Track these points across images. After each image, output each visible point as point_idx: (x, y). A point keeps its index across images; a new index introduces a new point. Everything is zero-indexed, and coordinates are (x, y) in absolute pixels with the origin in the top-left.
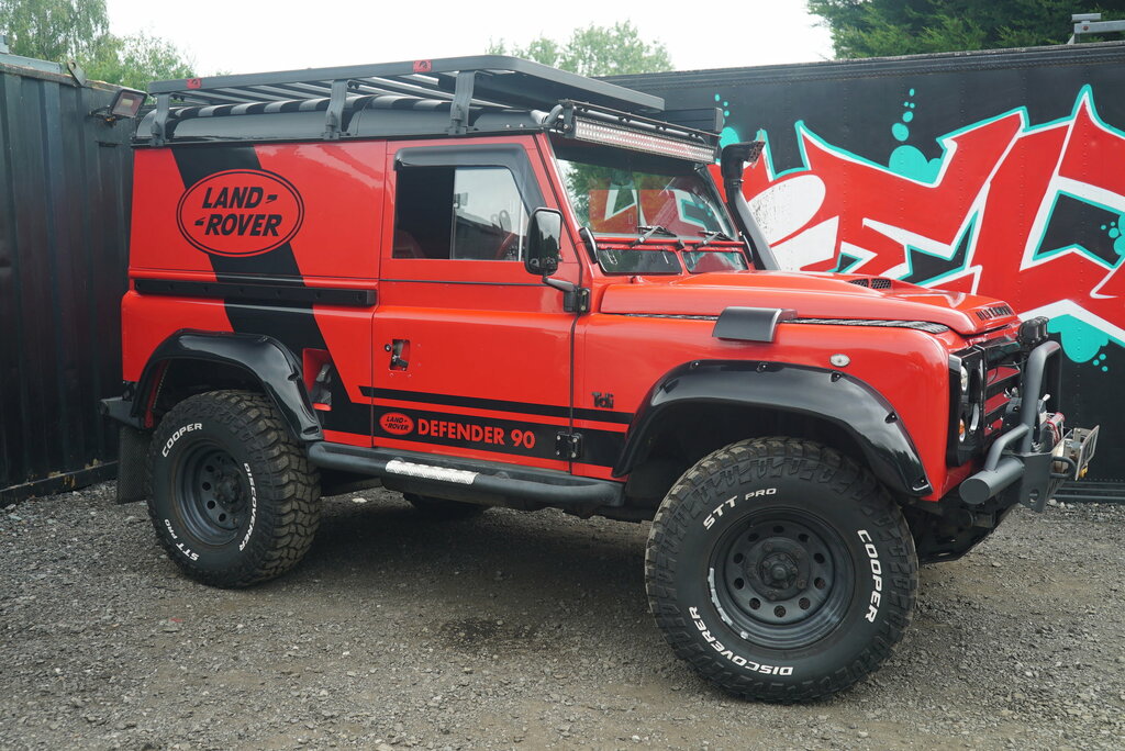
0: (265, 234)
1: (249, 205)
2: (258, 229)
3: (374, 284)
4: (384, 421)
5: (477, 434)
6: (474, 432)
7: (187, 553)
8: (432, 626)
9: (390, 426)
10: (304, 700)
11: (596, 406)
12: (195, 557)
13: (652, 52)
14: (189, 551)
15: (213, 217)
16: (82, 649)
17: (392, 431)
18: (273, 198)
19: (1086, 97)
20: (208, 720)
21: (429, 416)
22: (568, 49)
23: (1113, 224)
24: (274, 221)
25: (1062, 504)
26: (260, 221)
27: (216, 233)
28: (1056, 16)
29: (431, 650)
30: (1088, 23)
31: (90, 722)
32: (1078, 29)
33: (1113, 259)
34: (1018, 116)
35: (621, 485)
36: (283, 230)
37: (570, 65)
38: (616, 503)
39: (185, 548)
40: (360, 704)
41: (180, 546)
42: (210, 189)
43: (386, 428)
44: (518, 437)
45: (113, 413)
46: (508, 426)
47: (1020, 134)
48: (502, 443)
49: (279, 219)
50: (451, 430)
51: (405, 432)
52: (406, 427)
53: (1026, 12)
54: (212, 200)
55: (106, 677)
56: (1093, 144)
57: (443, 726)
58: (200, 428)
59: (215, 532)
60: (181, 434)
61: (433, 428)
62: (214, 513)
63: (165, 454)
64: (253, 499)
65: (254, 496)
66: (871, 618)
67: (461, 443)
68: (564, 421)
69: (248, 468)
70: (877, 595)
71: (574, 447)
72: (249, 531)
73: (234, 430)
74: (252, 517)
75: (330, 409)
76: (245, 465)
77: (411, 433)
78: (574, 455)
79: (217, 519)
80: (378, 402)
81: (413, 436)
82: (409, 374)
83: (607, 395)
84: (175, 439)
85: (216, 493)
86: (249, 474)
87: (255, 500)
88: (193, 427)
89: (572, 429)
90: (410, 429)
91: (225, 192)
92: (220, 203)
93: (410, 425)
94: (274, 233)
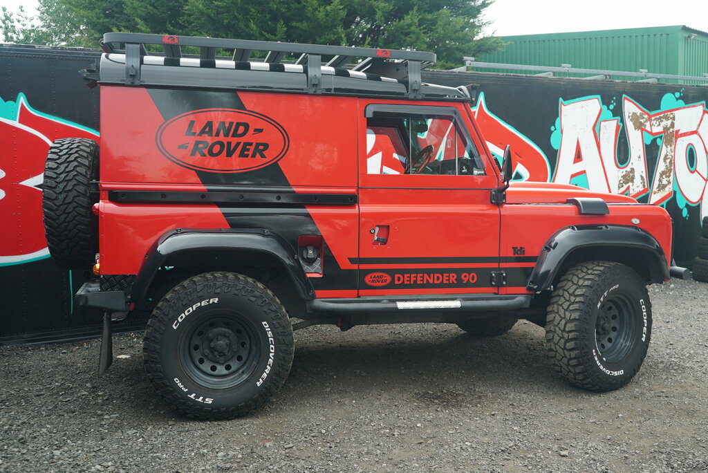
0: (254, 156)
1: (235, 135)
2: (245, 153)
3: (354, 190)
4: (368, 279)
5: (438, 278)
6: (436, 278)
7: (200, 399)
9: (372, 281)
11: (514, 254)
12: (209, 401)
14: (201, 398)
15: (197, 143)
17: (374, 284)
18: (259, 131)
19: (482, 98)
21: (403, 272)
24: (261, 147)
26: (248, 147)
27: (202, 155)
32: (468, 63)
35: (530, 296)
36: (271, 154)
38: (528, 306)
39: (197, 397)
41: (192, 396)
42: (192, 122)
43: (370, 283)
44: (466, 278)
45: (90, 303)
46: (459, 272)
48: (455, 282)
50: (419, 279)
51: (384, 284)
52: (386, 280)
54: (196, 129)
56: (485, 121)
58: (216, 302)
59: (215, 380)
60: (194, 309)
61: (406, 279)
62: (206, 366)
63: (175, 328)
64: (271, 346)
65: (272, 344)
66: (643, 339)
67: (428, 286)
68: (495, 265)
69: (265, 325)
70: (645, 329)
71: (504, 278)
72: (266, 370)
73: (253, 299)
74: (270, 359)
75: (321, 276)
76: (263, 323)
77: (389, 284)
78: (504, 283)
79: (209, 371)
80: (363, 267)
81: (392, 286)
82: (388, 247)
83: (521, 248)
84: (187, 314)
85: (207, 351)
86: (267, 329)
87: (273, 347)
88: (209, 302)
89: (499, 269)
90: (388, 281)
91: (210, 124)
92: (205, 133)
93: (389, 279)
94: (263, 156)
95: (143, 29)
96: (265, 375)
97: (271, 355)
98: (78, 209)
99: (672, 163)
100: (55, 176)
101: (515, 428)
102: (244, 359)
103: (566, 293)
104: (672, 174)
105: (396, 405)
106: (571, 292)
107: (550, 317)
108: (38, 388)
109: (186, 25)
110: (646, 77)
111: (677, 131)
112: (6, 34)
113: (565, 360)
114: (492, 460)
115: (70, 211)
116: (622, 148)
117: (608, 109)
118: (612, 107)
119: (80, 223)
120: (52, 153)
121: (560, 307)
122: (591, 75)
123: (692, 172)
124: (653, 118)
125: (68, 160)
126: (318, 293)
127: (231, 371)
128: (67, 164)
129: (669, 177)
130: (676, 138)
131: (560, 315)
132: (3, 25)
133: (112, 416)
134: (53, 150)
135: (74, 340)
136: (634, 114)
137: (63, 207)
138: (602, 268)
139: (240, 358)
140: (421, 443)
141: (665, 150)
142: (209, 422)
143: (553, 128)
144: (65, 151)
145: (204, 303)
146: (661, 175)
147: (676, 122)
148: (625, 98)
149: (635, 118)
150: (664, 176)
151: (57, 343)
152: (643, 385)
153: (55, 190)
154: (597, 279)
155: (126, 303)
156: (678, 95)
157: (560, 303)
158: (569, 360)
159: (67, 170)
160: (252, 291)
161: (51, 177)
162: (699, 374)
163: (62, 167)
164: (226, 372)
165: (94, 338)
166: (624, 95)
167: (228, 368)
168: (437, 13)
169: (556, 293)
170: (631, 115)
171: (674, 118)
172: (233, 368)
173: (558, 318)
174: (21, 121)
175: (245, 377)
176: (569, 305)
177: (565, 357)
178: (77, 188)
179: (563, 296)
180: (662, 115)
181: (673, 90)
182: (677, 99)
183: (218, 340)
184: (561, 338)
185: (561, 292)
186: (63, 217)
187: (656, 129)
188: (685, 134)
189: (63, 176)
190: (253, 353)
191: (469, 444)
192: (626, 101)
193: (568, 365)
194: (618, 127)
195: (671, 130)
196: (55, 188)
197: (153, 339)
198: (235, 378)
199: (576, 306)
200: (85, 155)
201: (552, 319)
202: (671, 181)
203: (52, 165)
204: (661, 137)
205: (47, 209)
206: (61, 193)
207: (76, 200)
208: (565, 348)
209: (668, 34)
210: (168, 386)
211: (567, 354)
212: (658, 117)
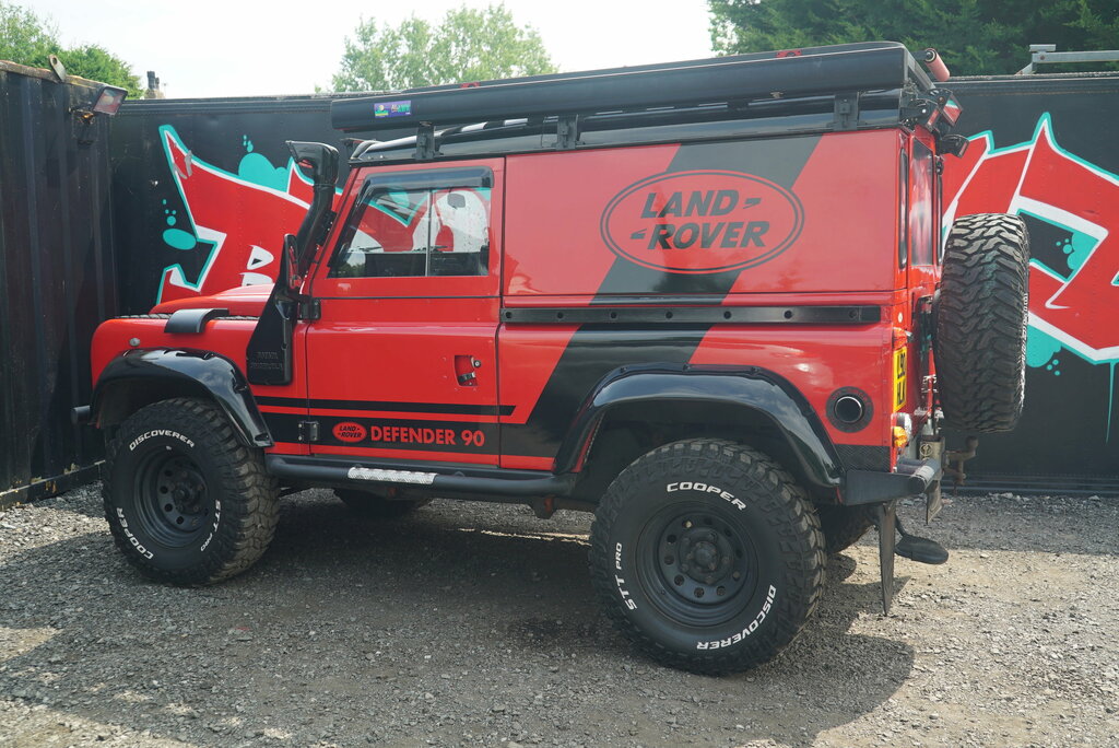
8: (500, 629)
10: (413, 703)
13: (526, 37)
16: (165, 661)
19: (1045, 124)
20: (331, 726)
22: (440, 30)
23: (1067, 241)
25: (1018, 497)
28: (955, 28)
29: (509, 651)
30: (1044, 53)
31: (215, 732)
32: (1036, 58)
33: (1066, 272)
34: (984, 139)
37: (442, 48)
40: (468, 705)
47: (985, 156)
53: (926, 23)
55: (206, 687)
56: (1051, 167)
57: (557, 723)
95: (776, 24)
112: (713, 39)
132: (712, 27)
140: (379, 678)
174: (291, 193)
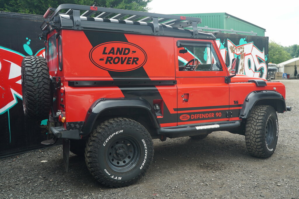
0: (133, 63)
1: (124, 54)
2: (129, 62)
4: (181, 118)
6: (206, 115)
7: (116, 178)
11: (235, 104)
12: (120, 178)
14: (117, 177)
15: (108, 58)
17: (184, 120)
18: (134, 52)
21: (194, 113)
24: (135, 60)
26: (130, 59)
27: (111, 63)
35: (240, 121)
36: (140, 62)
41: (113, 177)
42: (105, 48)
43: (182, 119)
44: (217, 115)
46: (215, 112)
48: (213, 117)
49: (138, 59)
50: (200, 116)
51: (187, 119)
52: (188, 118)
54: (107, 51)
58: (122, 132)
59: (120, 168)
60: (113, 136)
61: (196, 116)
62: (115, 162)
63: (104, 145)
64: (146, 150)
65: (146, 149)
66: (277, 136)
67: (204, 119)
68: (228, 109)
69: (143, 141)
70: (277, 131)
71: (232, 114)
72: (144, 162)
73: (138, 129)
74: (145, 157)
75: (162, 117)
76: (142, 140)
77: (189, 119)
78: (232, 116)
79: (117, 165)
80: (179, 112)
81: (190, 120)
82: (188, 103)
83: (237, 101)
84: (109, 138)
85: (115, 155)
86: (144, 143)
87: (147, 151)
88: (119, 132)
89: (229, 110)
90: (189, 118)
91: (113, 49)
92: (111, 53)
93: (189, 117)
94: (136, 64)
96: (143, 164)
97: (146, 154)
98: (45, 91)
99: (243, 66)
100: (32, 75)
101: (251, 176)
102: (131, 157)
103: (254, 119)
104: (243, 70)
105: (195, 172)
106: (256, 118)
107: (247, 129)
108: (13, 181)
109: (14, 5)
110: (233, 32)
111: (245, 53)
113: (255, 146)
114: (255, 191)
115: (41, 92)
116: (228, 60)
117: (223, 44)
118: (224, 44)
119: (46, 98)
120: (27, 63)
121: (252, 125)
122: (215, 30)
123: (250, 69)
124: (237, 48)
125: (37, 67)
126: (161, 125)
127: (126, 163)
128: (37, 69)
129: (242, 71)
130: (245, 56)
131: (253, 128)
133: (67, 190)
134: (28, 62)
135: (12, 156)
136: (231, 46)
137: (38, 90)
138: (266, 108)
139: (129, 157)
140: (221, 187)
141: (241, 61)
142: (119, 189)
143: (204, 52)
144: (34, 62)
145: (117, 133)
146: (240, 71)
147: (244, 50)
148: (228, 40)
149: (231, 48)
150: (241, 71)
151: (4, 158)
152: (278, 154)
153: (33, 82)
154: (265, 112)
155: (80, 135)
156: (245, 39)
157: (252, 123)
158: (257, 146)
159: (38, 71)
160: (137, 126)
161: (30, 75)
162: (293, 148)
163: (35, 70)
164: (124, 164)
165: (22, 154)
166: (228, 39)
167: (124, 162)
168: (132, 4)
169: (249, 119)
170: (230, 47)
171: (244, 48)
172: (127, 162)
173: (252, 129)
175: (134, 165)
176: (256, 124)
177: (255, 145)
178: (44, 80)
179: (253, 120)
180: (240, 47)
181: (243, 37)
182: (245, 41)
183: (120, 150)
184: (254, 137)
185: (251, 119)
186: (38, 95)
187: (239, 53)
188: (247, 55)
189: (36, 75)
190: (136, 154)
191: (241, 185)
192: (228, 41)
193: (257, 148)
194: (226, 51)
195: (243, 53)
196: (33, 81)
197: (94, 152)
198: (129, 166)
199: (260, 124)
200: (44, 64)
201: (249, 130)
202: (243, 73)
203: (29, 69)
204: (240, 56)
205: (30, 91)
206: (36, 83)
207: (44, 86)
208: (256, 141)
209: (220, 16)
210: (102, 173)
211: (257, 144)
212: (239, 48)
